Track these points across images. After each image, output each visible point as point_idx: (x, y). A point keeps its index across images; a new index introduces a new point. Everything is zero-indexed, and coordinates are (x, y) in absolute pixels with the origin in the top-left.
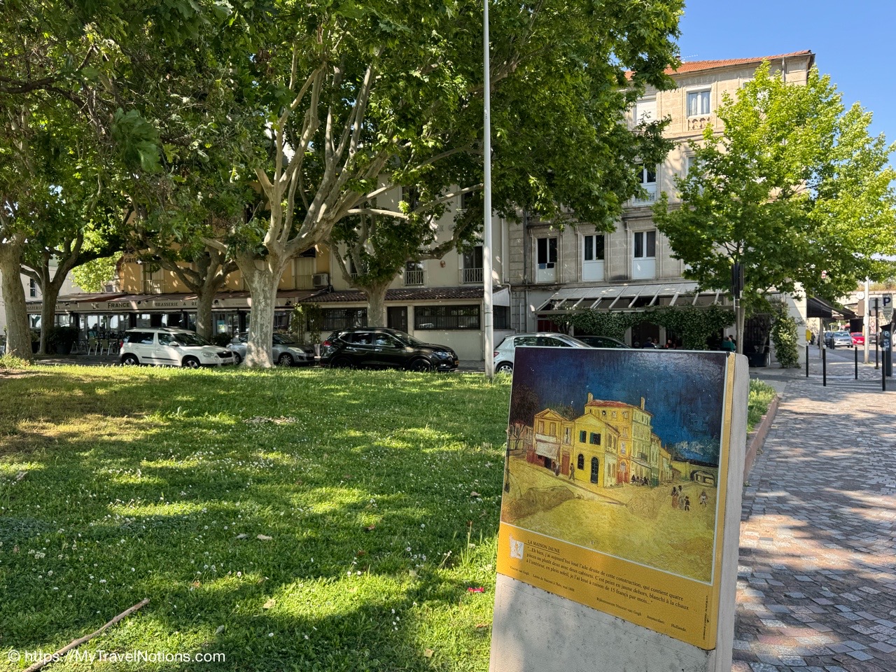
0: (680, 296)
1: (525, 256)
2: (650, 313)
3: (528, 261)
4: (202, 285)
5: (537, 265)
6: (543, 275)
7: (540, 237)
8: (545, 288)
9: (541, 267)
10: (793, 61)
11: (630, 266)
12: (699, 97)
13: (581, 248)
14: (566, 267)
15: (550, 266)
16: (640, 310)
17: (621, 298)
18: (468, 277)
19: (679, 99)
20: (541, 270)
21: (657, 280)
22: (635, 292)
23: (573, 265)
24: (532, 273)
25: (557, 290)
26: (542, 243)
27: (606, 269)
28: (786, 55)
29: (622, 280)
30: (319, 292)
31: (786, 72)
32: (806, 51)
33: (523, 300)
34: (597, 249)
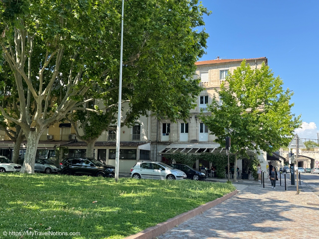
0: (216, 149)
1: (157, 130)
2: (203, 155)
3: (159, 132)
4: (17, 137)
5: (162, 134)
6: (164, 138)
7: (164, 123)
8: (165, 143)
9: (163, 135)
10: (260, 61)
11: (198, 136)
12: (225, 72)
13: (179, 128)
14: (174, 135)
15: (167, 134)
16: (200, 154)
17: (193, 149)
18: (134, 138)
19: (217, 73)
20: (164, 136)
21: (209, 142)
22: (199, 146)
23: (176, 134)
24: (160, 137)
25: (169, 144)
26: (164, 125)
27: (189, 137)
28: (257, 58)
29: (195, 141)
30: (70, 142)
31: (257, 65)
32: (264, 57)
33: (156, 148)
34: (186, 129)
